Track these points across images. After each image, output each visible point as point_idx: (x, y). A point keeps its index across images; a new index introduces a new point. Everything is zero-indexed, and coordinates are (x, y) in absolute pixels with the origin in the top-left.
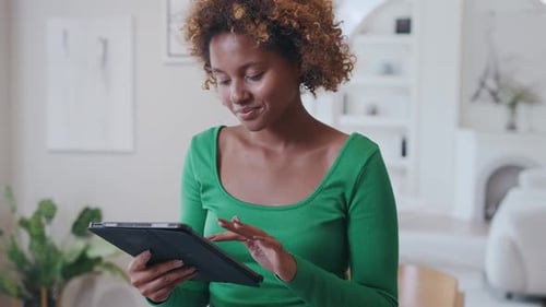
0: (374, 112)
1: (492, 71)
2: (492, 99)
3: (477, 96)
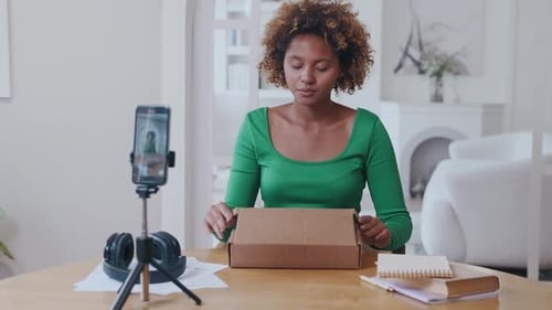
1: (415, 39)
2: (416, 69)
3: (400, 66)
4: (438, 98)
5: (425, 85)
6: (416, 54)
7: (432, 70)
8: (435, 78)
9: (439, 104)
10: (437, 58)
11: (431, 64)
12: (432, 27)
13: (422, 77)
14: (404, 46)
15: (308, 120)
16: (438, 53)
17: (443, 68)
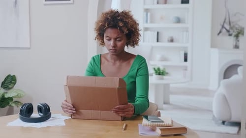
0: (172, 41)
1: (227, 20)
2: (227, 34)
3: (220, 32)
4: (237, 47)
5: (231, 41)
6: (228, 27)
7: (234, 34)
8: (235, 38)
9: (237, 49)
10: (237, 29)
11: (234, 31)
12: (235, 15)
13: (230, 37)
14: (222, 24)
15: (115, 60)
16: (237, 26)
17: (239, 33)
